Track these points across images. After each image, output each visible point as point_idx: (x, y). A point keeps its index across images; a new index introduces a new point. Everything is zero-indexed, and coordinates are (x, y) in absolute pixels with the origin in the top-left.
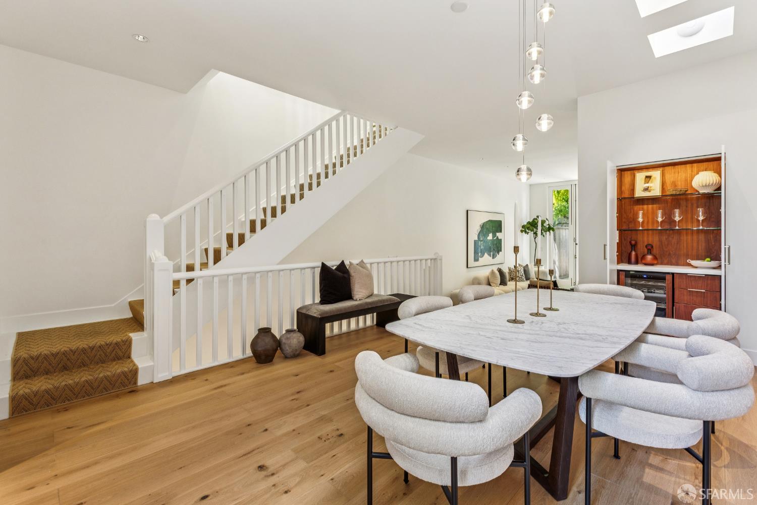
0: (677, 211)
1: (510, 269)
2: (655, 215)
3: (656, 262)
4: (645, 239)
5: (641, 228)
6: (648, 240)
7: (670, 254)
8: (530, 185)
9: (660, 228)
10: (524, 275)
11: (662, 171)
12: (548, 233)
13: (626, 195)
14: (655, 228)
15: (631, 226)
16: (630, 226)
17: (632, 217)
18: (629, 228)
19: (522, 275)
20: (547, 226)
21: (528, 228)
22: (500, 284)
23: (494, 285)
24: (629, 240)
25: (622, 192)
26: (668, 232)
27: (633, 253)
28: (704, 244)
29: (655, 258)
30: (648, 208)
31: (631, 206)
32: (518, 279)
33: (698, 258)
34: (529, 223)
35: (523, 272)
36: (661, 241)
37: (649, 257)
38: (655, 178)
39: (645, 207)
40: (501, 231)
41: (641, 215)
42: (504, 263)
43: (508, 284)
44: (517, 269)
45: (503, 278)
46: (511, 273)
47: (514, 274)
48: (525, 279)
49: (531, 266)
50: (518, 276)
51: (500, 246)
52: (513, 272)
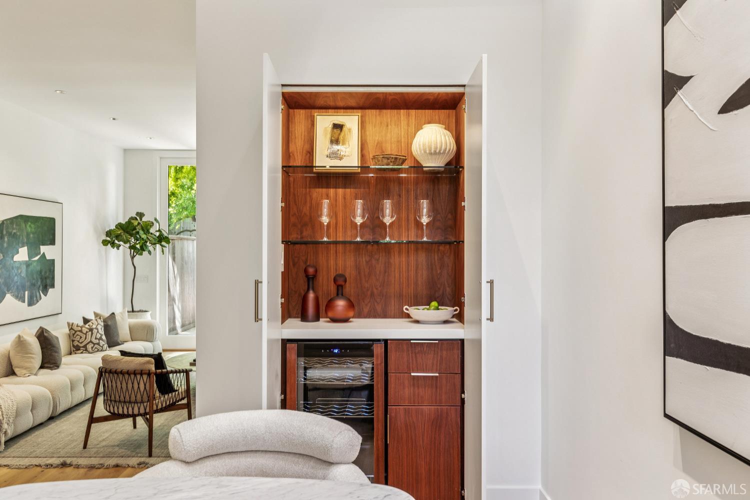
0: (388, 204)
1: (71, 327)
2: (349, 211)
3: (351, 314)
4: (332, 262)
5: (325, 239)
6: (336, 264)
7: (372, 295)
8: (125, 150)
9: (358, 239)
10: (104, 337)
11: (362, 116)
12: (158, 246)
13: (298, 161)
14: (349, 239)
15: (307, 235)
16: (305, 234)
17: (308, 214)
18: (302, 238)
19: (101, 339)
20: (158, 234)
21: (118, 237)
22: (41, 367)
23: (25, 372)
24: (303, 266)
25: (290, 156)
26: (369, 247)
27: (311, 295)
28: (425, 273)
29: (351, 305)
30: (336, 194)
31: (306, 188)
32: (89, 347)
33: (417, 302)
34: (120, 226)
35: (102, 332)
36: (358, 268)
37: (341, 304)
38: (350, 130)
39: (332, 191)
40: (52, 242)
41: (325, 211)
42: (61, 313)
43: (62, 362)
44: (89, 326)
45: (50, 352)
46: (75, 336)
47: (81, 337)
48: (106, 346)
49: (123, 316)
50: (91, 342)
51: (51, 276)
52: (78, 333)
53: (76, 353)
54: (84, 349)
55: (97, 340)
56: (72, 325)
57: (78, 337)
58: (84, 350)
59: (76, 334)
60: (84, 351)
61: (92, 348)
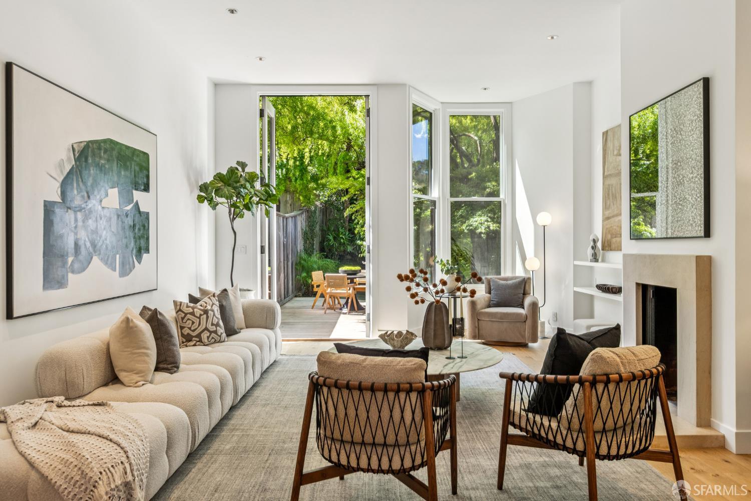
1: (178, 307)
8: (216, 84)
10: (221, 323)
19: (217, 325)
21: (218, 192)
22: (157, 369)
23: (136, 377)
32: (205, 336)
34: (219, 177)
35: (218, 315)
40: (146, 189)
42: (157, 289)
43: (181, 362)
44: (201, 306)
45: (166, 344)
46: (184, 321)
47: (193, 323)
48: (224, 335)
49: (235, 293)
50: (206, 329)
51: (146, 236)
52: (189, 316)
53: (187, 346)
54: (198, 339)
55: (214, 327)
56: (181, 305)
57: (188, 322)
58: (197, 341)
59: (186, 318)
60: (198, 343)
61: (208, 337)
